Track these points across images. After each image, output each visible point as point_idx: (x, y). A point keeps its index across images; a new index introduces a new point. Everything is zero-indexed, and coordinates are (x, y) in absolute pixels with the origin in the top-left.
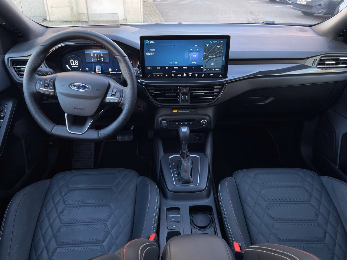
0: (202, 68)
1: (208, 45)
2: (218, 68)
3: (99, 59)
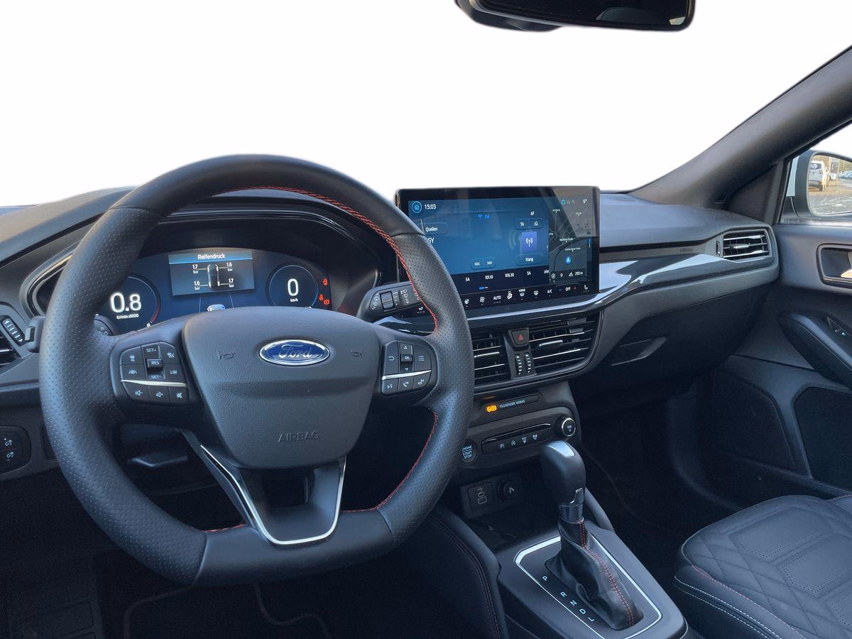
0: (548, 272)
1: (556, 211)
2: (580, 270)
3: (219, 282)
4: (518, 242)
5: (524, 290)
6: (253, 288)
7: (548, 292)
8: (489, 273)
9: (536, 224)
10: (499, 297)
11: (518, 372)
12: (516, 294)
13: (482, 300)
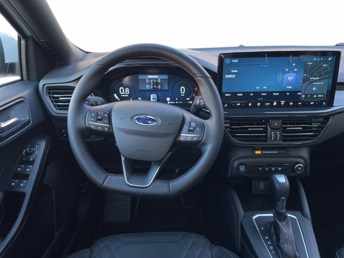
0: (300, 94)
1: (310, 64)
2: (322, 94)
3: (155, 86)
4: (283, 79)
5: (284, 102)
6: (167, 89)
7: (299, 104)
8: (264, 92)
9: (296, 70)
10: (269, 104)
11: (271, 139)
12: (279, 103)
13: (259, 104)
